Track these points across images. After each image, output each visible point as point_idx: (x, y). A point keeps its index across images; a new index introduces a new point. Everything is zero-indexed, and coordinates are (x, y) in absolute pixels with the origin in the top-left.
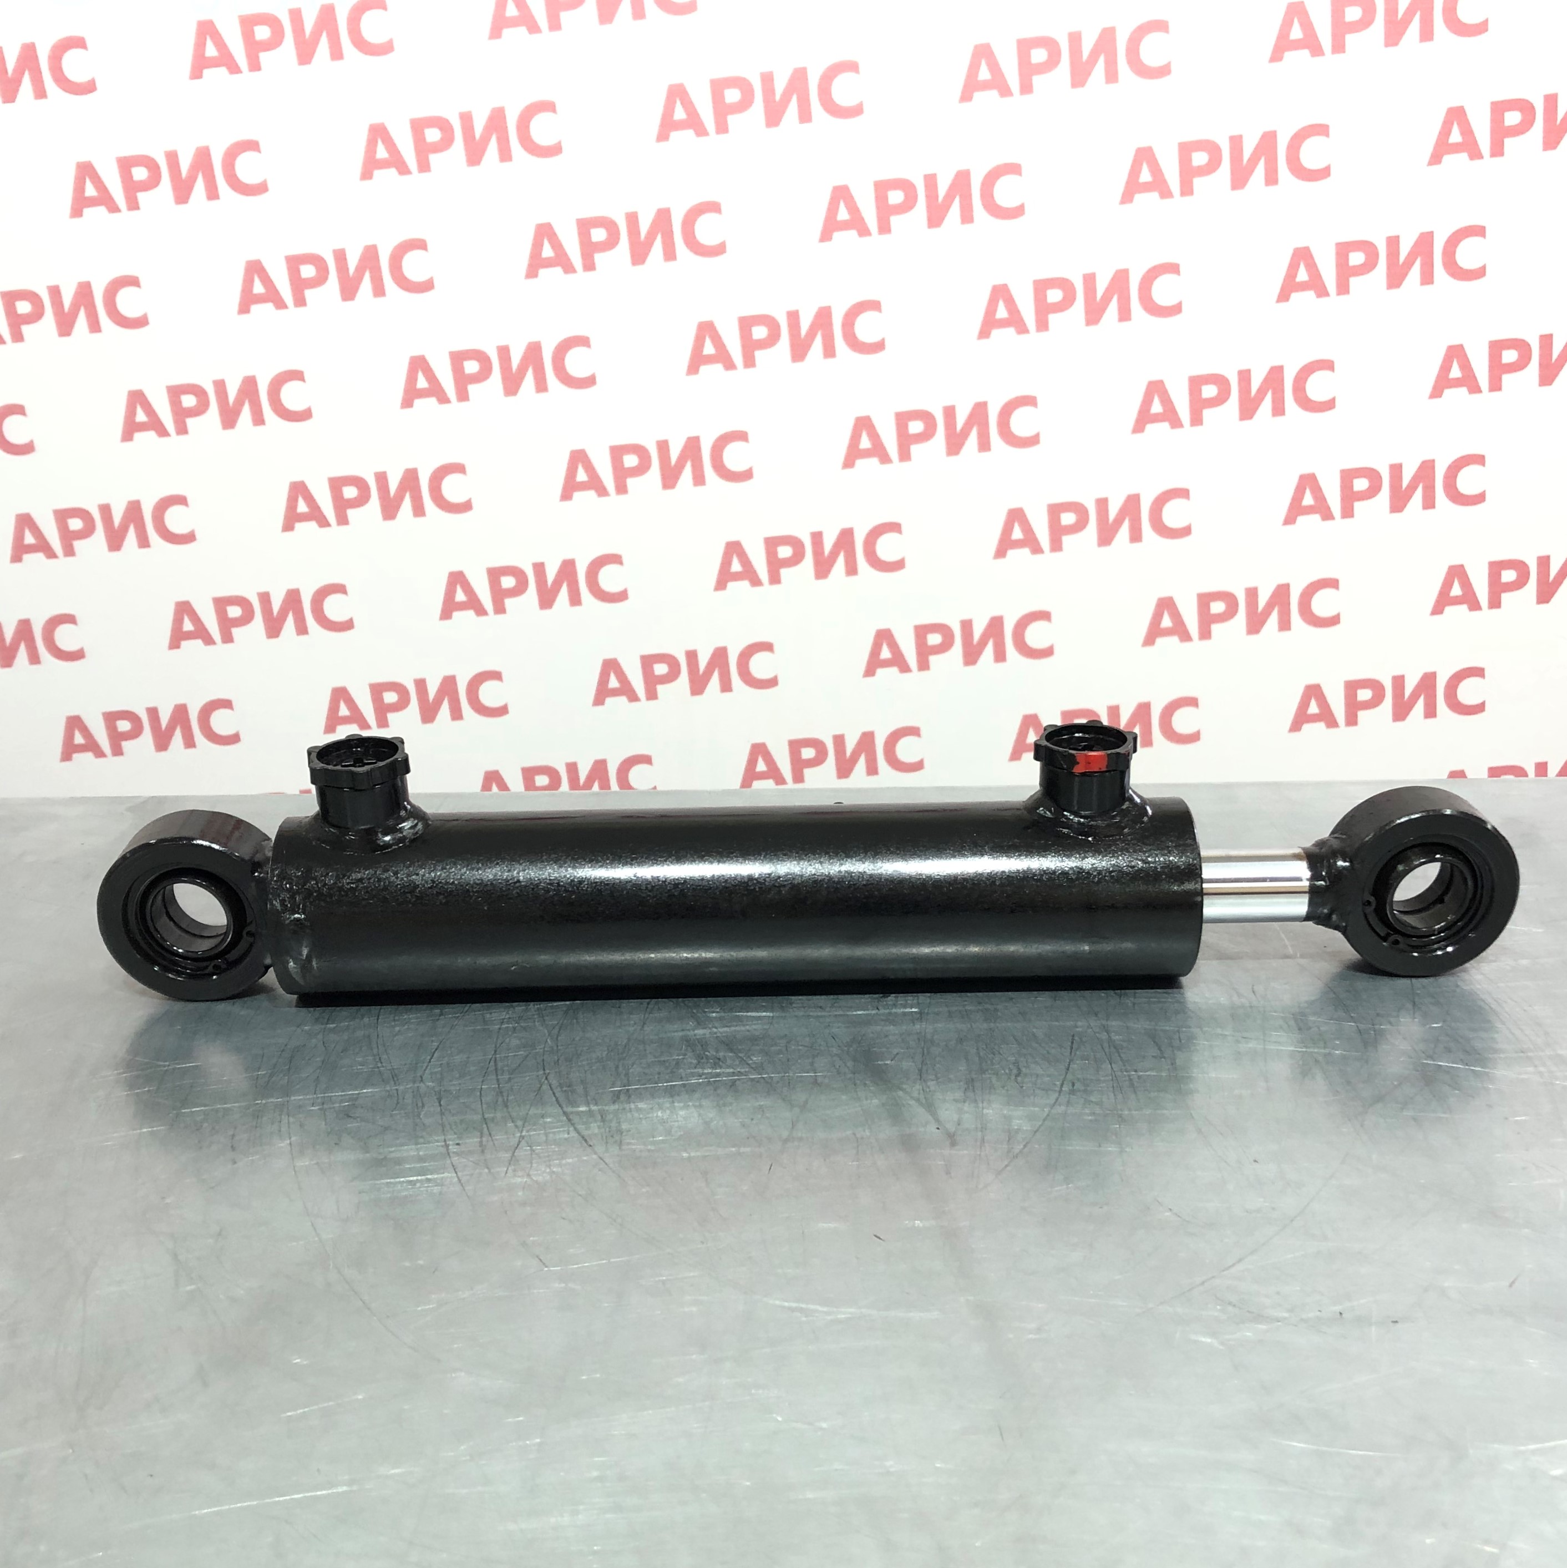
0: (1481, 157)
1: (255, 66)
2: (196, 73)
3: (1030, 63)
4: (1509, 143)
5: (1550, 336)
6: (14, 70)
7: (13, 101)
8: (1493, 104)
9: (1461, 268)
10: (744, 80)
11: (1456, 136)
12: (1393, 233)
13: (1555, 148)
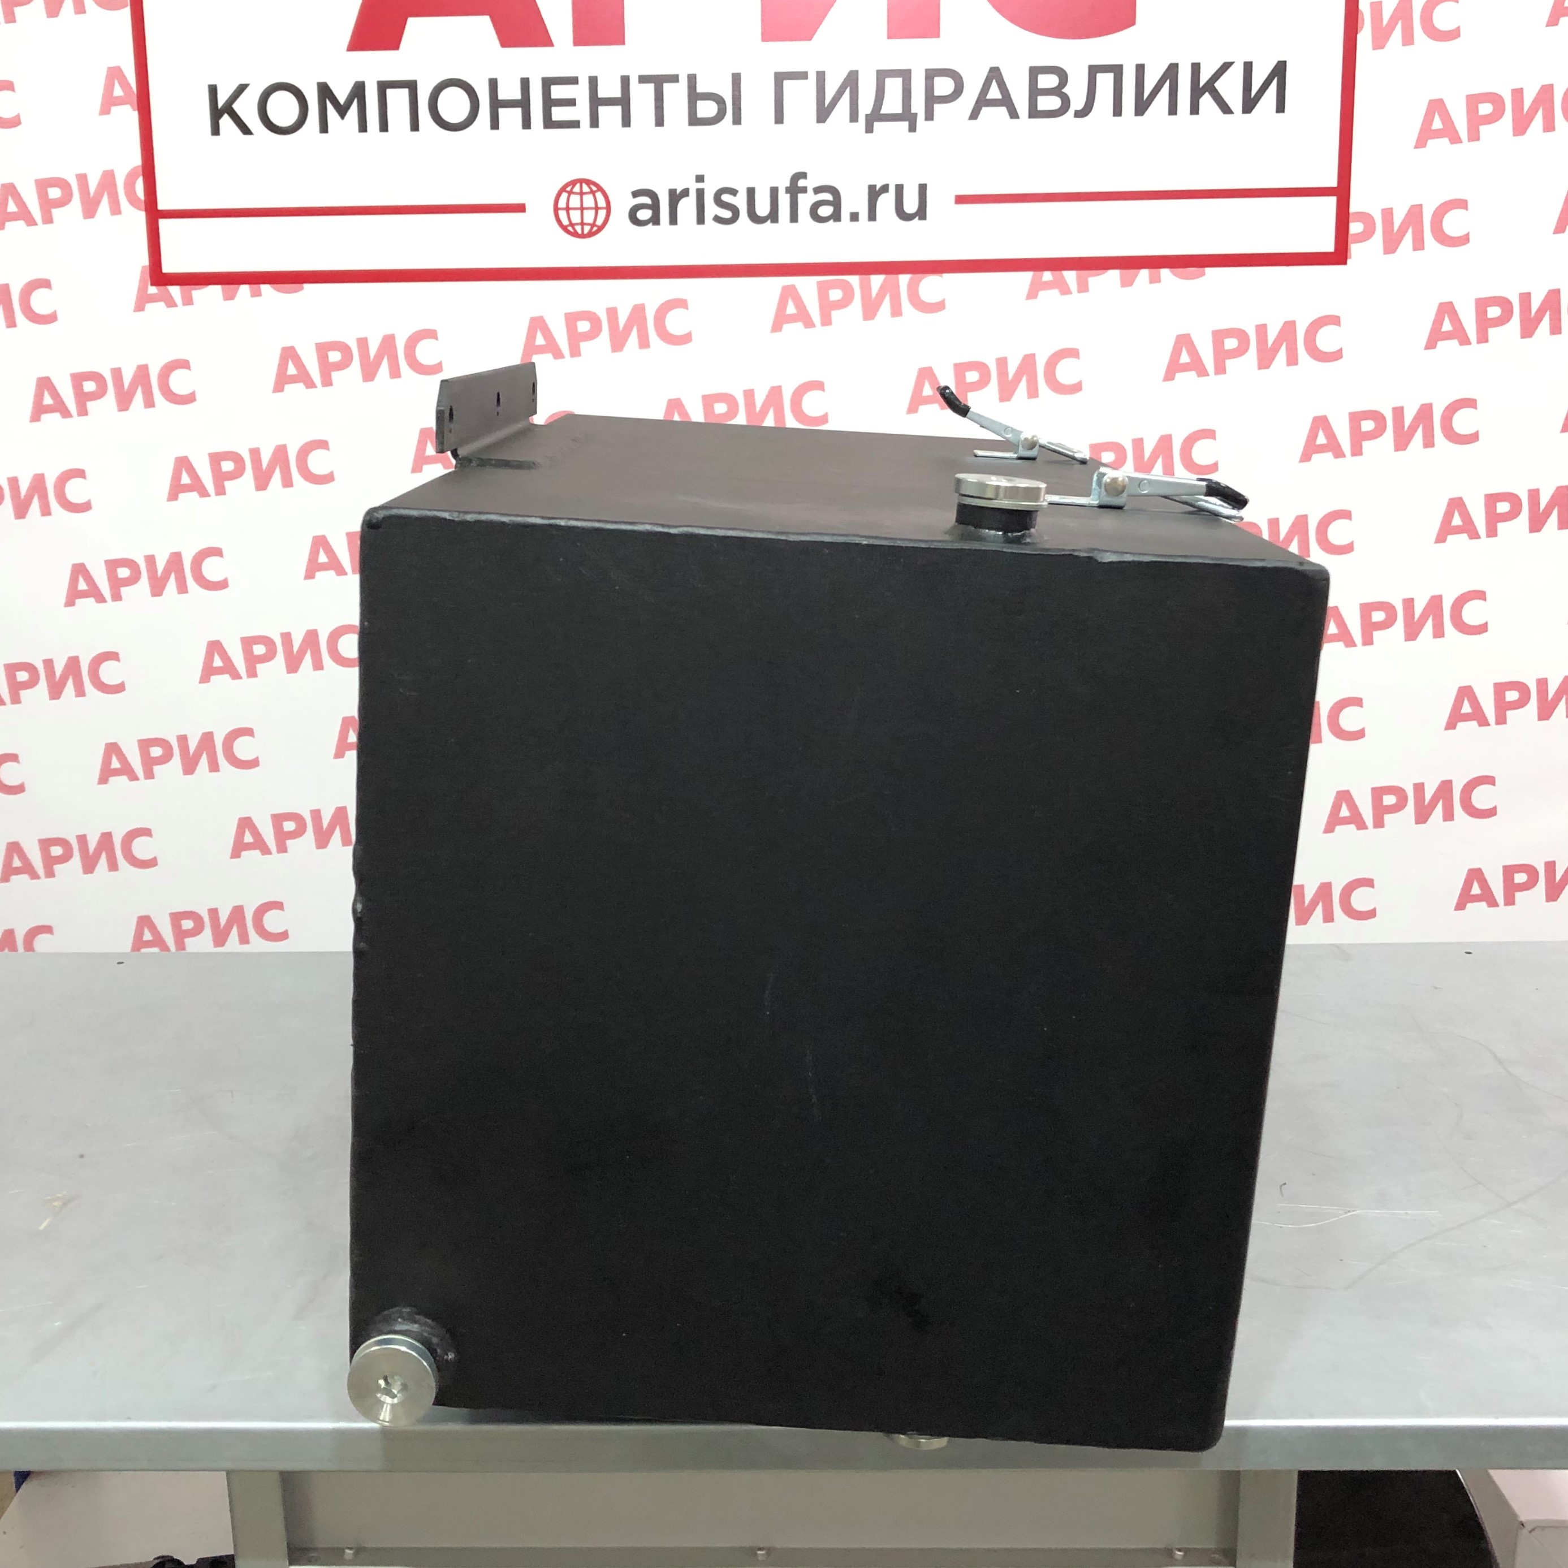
0: (1344, 456)
1: (327, 382)
2: (279, 388)
3: (965, 383)
4: (1366, 445)
5: (1412, 600)
6: (130, 384)
7: (127, 409)
8: (1350, 414)
9: (1332, 544)
10: (731, 396)
11: (1321, 439)
12: (1273, 516)
13: (1405, 449)
